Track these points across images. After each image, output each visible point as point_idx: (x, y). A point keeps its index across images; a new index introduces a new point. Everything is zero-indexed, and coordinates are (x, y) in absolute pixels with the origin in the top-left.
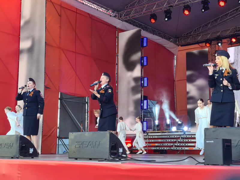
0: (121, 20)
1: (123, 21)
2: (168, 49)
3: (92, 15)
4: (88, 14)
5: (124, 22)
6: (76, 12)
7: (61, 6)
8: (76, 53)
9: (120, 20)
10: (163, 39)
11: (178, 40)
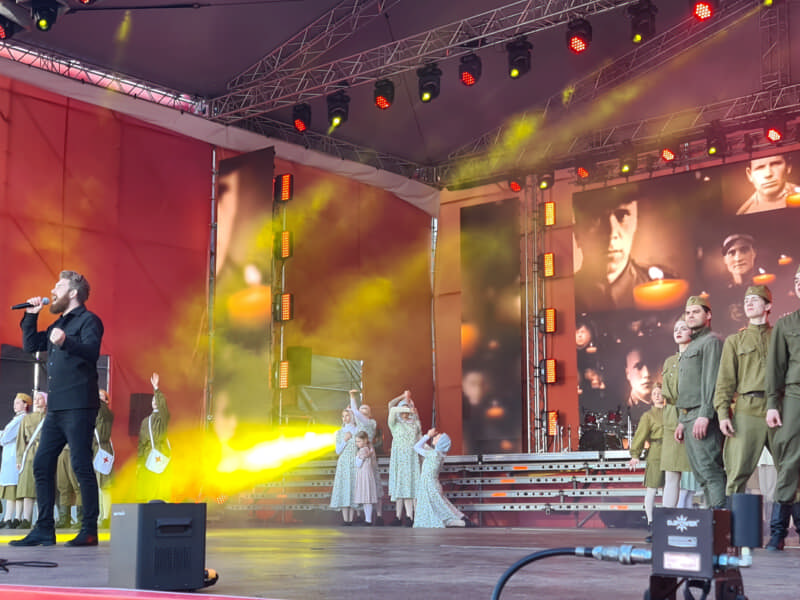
0: (221, 123)
1: (227, 125)
2: (405, 199)
3: (123, 115)
4: (111, 111)
5: (230, 128)
6: (68, 108)
7: (11, 92)
9: (217, 121)
10: (380, 171)
11: (437, 170)
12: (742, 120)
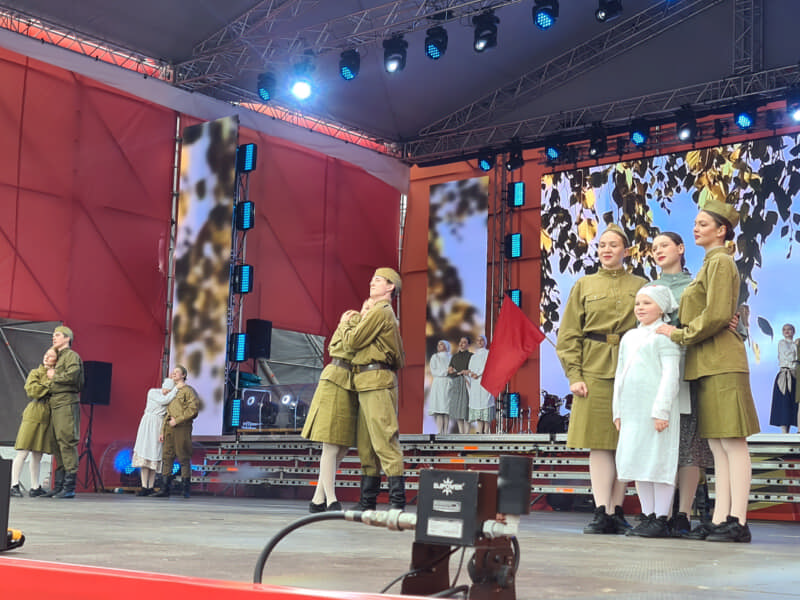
0: (187, 90)
1: (192, 91)
3: (82, 76)
4: (72, 73)
6: (27, 67)
8: (18, 188)
9: (181, 88)
12: (713, 104)
